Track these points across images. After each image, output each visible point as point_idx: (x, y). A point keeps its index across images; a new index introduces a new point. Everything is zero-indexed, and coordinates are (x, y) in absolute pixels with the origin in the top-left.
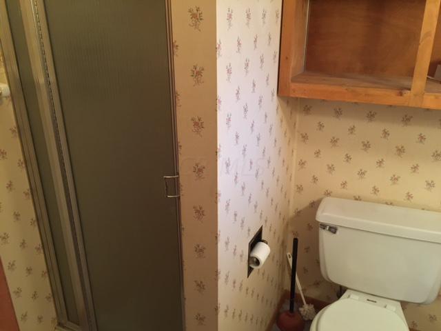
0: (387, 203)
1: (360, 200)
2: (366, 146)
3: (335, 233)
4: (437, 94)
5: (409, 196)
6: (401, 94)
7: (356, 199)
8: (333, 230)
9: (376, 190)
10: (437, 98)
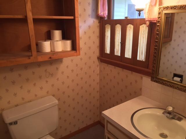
0: (29, 102)
1: (18, 106)
2: (13, 83)
3: (17, 123)
4: (42, 56)
5: (36, 95)
6: (29, 58)
7: (17, 106)
8: (16, 123)
9: (23, 99)
10: (42, 57)
